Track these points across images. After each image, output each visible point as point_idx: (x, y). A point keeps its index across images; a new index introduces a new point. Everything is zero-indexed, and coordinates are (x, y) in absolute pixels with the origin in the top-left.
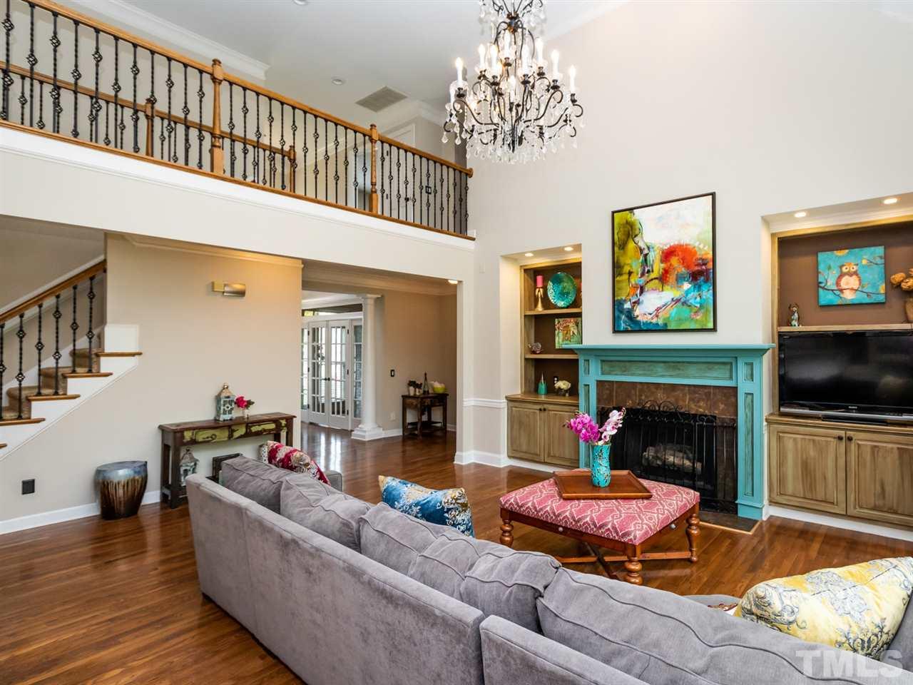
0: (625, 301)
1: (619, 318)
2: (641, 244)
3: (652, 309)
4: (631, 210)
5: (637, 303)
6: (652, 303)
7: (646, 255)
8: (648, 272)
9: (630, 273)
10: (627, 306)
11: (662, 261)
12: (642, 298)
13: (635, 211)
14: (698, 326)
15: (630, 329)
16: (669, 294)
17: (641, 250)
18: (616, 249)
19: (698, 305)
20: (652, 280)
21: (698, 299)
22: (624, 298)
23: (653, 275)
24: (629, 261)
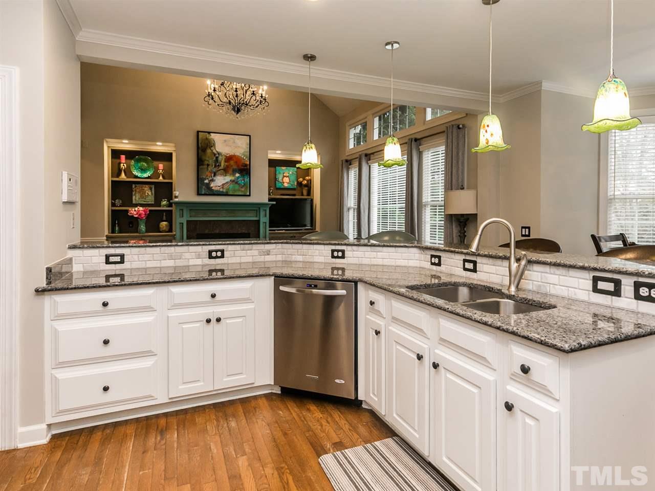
0: (205, 179)
1: (201, 188)
2: (214, 151)
3: (220, 184)
4: (209, 133)
5: (212, 180)
6: (220, 181)
7: (217, 158)
8: (218, 165)
9: (208, 165)
10: (206, 181)
11: (225, 162)
12: (214, 178)
13: (211, 134)
14: (243, 194)
15: (207, 193)
16: (228, 178)
17: (215, 155)
18: (200, 151)
19: (243, 184)
20: (220, 170)
21: (243, 182)
22: (204, 177)
23: (220, 168)
24: (207, 159)
